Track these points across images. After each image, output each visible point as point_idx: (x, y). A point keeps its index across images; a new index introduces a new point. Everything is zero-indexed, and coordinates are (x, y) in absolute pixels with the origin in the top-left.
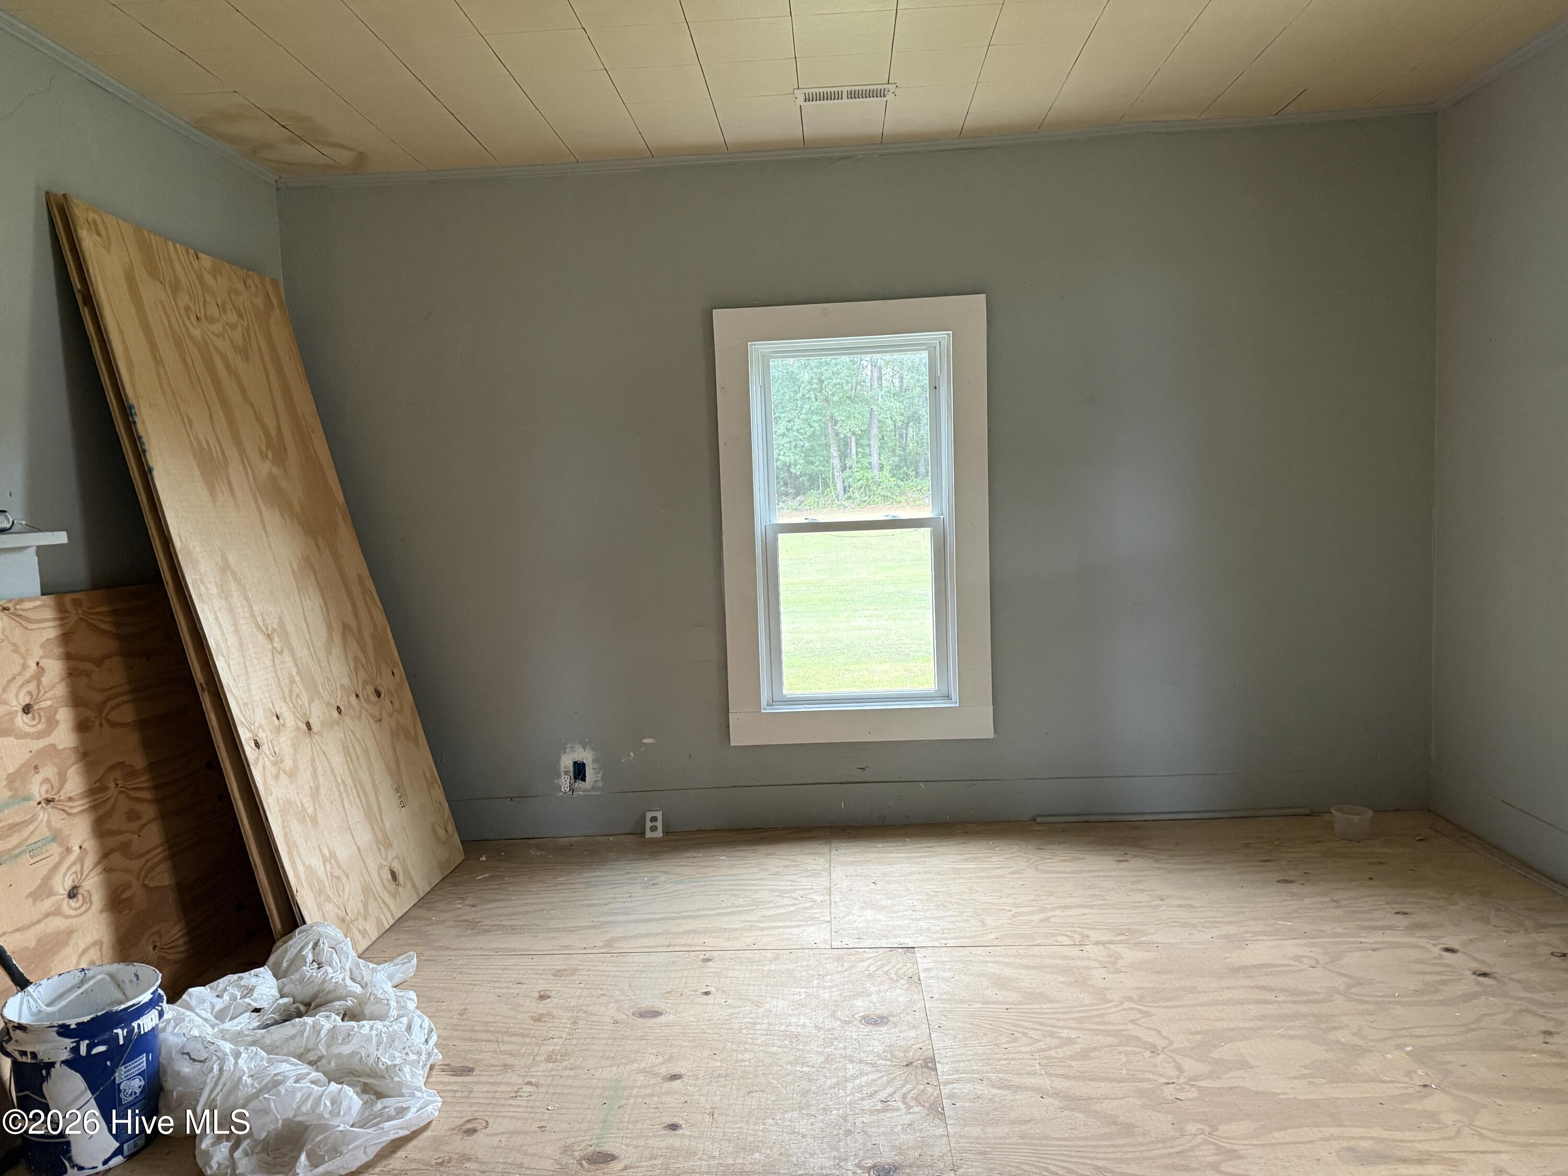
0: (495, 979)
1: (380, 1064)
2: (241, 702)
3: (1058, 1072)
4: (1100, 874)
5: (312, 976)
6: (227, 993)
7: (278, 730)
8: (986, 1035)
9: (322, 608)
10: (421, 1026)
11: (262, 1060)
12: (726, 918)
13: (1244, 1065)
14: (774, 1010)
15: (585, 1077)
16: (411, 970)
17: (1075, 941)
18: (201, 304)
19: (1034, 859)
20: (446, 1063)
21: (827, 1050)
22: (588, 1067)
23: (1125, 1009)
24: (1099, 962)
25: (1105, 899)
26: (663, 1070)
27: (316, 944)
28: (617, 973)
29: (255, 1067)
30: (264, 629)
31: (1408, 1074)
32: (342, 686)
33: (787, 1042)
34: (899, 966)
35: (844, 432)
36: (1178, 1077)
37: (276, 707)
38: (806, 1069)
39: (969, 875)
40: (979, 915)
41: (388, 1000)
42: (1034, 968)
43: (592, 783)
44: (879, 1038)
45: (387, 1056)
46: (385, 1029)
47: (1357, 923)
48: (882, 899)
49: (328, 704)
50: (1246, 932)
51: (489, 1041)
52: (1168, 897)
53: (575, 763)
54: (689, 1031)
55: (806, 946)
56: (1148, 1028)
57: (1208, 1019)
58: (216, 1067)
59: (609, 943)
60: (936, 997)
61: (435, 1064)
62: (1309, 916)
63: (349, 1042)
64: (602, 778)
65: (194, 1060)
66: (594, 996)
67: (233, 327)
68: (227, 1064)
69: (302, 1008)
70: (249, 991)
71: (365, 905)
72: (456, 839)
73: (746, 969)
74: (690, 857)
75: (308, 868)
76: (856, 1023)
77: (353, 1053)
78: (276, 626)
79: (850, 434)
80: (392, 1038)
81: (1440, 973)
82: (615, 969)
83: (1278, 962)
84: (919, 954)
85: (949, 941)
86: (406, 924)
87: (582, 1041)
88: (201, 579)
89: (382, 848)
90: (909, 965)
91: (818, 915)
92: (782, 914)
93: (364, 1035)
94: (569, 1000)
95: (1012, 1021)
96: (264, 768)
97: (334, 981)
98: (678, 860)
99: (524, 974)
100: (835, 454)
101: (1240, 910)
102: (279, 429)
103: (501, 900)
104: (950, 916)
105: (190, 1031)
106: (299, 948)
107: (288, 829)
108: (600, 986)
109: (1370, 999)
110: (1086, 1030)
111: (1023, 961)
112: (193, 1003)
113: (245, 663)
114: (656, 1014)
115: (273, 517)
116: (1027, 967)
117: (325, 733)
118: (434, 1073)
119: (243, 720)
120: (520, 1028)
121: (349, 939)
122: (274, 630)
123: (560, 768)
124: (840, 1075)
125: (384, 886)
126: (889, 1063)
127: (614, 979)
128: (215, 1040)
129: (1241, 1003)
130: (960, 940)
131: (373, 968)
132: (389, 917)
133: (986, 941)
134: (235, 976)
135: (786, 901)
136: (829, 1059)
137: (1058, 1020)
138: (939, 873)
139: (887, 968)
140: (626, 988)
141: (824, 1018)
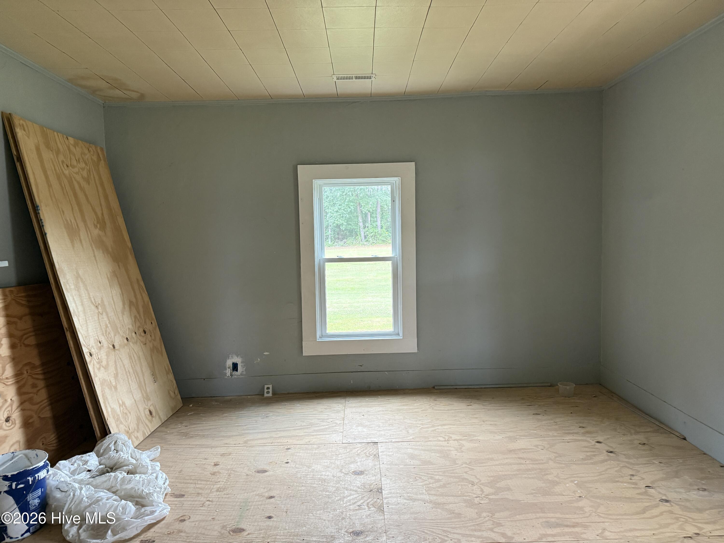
0: (195, 457)
1: (144, 492)
2: (84, 336)
3: (433, 493)
4: (459, 411)
5: (114, 456)
6: (76, 463)
7: (100, 348)
8: (404, 478)
9: (120, 295)
10: (162, 477)
11: (92, 491)
12: (298, 431)
13: (509, 489)
14: (316, 469)
15: (233, 497)
16: (158, 454)
17: (445, 439)
18: (69, 160)
19: (432, 404)
20: (173, 492)
21: (337, 485)
22: (234, 494)
23: (463, 467)
24: (454, 447)
25: (460, 421)
26: (267, 495)
27: (116, 442)
28: (249, 455)
29: (89, 494)
30: (94, 304)
31: (574, 492)
32: (129, 329)
33: (320, 482)
34: (370, 450)
35: (364, 211)
36: (481, 495)
37: (100, 338)
38: (327, 493)
39: (405, 412)
40: (406, 429)
41: (147, 466)
42: (428, 450)
43: (241, 372)
44: (359, 481)
45: (147, 489)
46: (146, 478)
47: (563, 431)
48: (366, 422)
49: (123, 336)
50: (517, 435)
51: (192, 483)
52: (487, 421)
53: (233, 363)
54: (279, 478)
55: (331, 443)
56: (472, 475)
57: (497, 471)
58: (72, 494)
59: (246, 442)
60: (385, 463)
61: (167, 493)
62: (544, 429)
63: (130, 483)
64: (245, 370)
65: (62, 491)
66: (238, 464)
67: (83, 169)
68: (77, 492)
69: (109, 470)
70: (86, 462)
71: (138, 425)
72: (179, 397)
73: (305, 453)
74: (284, 405)
75: (112, 409)
76: (350, 474)
77: (132, 488)
78: (100, 302)
79: (367, 212)
80: (149, 482)
81: (593, 452)
82: (248, 453)
83: (529, 448)
84: (379, 445)
85: (393, 440)
86: (156, 434)
87: (232, 483)
88: (67, 282)
89: (146, 401)
90: (375, 450)
91: (338, 429)
92: (322, 429)
93: (137, 480)
94: (227, 466)
95: (416, 473)
96: (94, 365)
97: (123, 458)
98: (279, 406)
99: (208, 455)
100: (361, 220)
101: (515, 426)
102: (102, 214)
103: (199, 424)
104: (394, 429)
105: (60, 479)
106: (108, 444)
107: (104, 392)
108: (241, 460)
109: (563, 462)
110: (446, 476)
111: (423, 448)
112: (61, 467)
113: (86, 319)
114: (265, 471)
115: (99, 254)
116: (424, 450)
117: (121, 350)
118: (167, 497)
119: (85, 344)
120: (205, 478)
121: (130, 440)
122: (99, 304)
123: (226, 365)
124: (342, 495)
125: (146, 418)
126: (362, 490)
127: (247, 457)
128: (71, 483)
129: (510, 464)
130: (397, 439)
131: (141, 452)
132: (148, 431)
133: (408, 440)
134: (80, 456)
135: (325, 424)
136: (338, 489)
137: (435, 472)
138: (391, 411)
139: (365, 451)
140: (253, 461)
141: (337, 472)
